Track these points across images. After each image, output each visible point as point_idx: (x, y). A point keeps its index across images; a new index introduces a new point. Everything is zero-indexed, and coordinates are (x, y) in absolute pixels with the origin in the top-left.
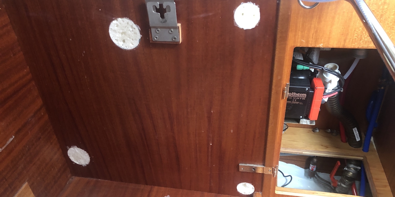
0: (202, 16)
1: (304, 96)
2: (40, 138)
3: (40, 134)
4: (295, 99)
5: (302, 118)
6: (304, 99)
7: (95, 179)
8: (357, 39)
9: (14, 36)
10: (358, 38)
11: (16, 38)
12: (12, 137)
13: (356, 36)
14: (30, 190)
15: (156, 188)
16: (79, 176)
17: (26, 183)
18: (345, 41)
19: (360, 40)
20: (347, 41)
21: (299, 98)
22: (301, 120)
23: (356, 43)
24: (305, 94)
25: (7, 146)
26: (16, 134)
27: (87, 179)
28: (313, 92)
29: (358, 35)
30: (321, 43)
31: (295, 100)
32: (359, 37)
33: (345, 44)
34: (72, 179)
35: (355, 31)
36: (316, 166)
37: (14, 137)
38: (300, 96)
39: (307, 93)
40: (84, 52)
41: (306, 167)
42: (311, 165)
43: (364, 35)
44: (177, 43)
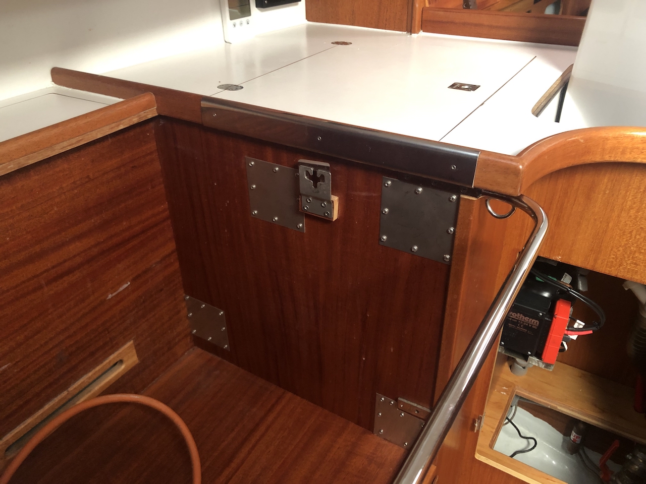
0: (364, 194)
1: (535, 323)
2: (161, 290)
3: (164, 285)
4: (521, 324)
5: (530, 355)
6: (535, 327)
7: (220, 359)
8: (615, 263)
9: (158, 166)
10: (616, 261)
11: (161, 168)
12: (127, 283)
13: (613, 258)
14: (134, 351)
15: (289, 395)
16: (202, 349)
17: (132, 342)
18: (596, 260)
19: (620, 265)
20: (599, 262)
21: (527, 325)
22: (530, 357)
23: (613, 268)
24: (537, 321)
25: (119, 293)
26: (134, 280)
27: (210, 355)
28: (550, 320)
29: (617, 258)
30: (559, 255)
31: (522, 326)
32: (618, 260)
33: (596, 266)
34: (193, 349)
35: (612, 250)
36: (581, 436)
37: (129, 283)
38: (530, 321)
39: (540, 319)
40: (228, 202)
41: (566, 434)
42: (573, 432)
43: (626, 259)
44: (331, 220)
